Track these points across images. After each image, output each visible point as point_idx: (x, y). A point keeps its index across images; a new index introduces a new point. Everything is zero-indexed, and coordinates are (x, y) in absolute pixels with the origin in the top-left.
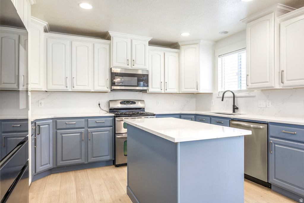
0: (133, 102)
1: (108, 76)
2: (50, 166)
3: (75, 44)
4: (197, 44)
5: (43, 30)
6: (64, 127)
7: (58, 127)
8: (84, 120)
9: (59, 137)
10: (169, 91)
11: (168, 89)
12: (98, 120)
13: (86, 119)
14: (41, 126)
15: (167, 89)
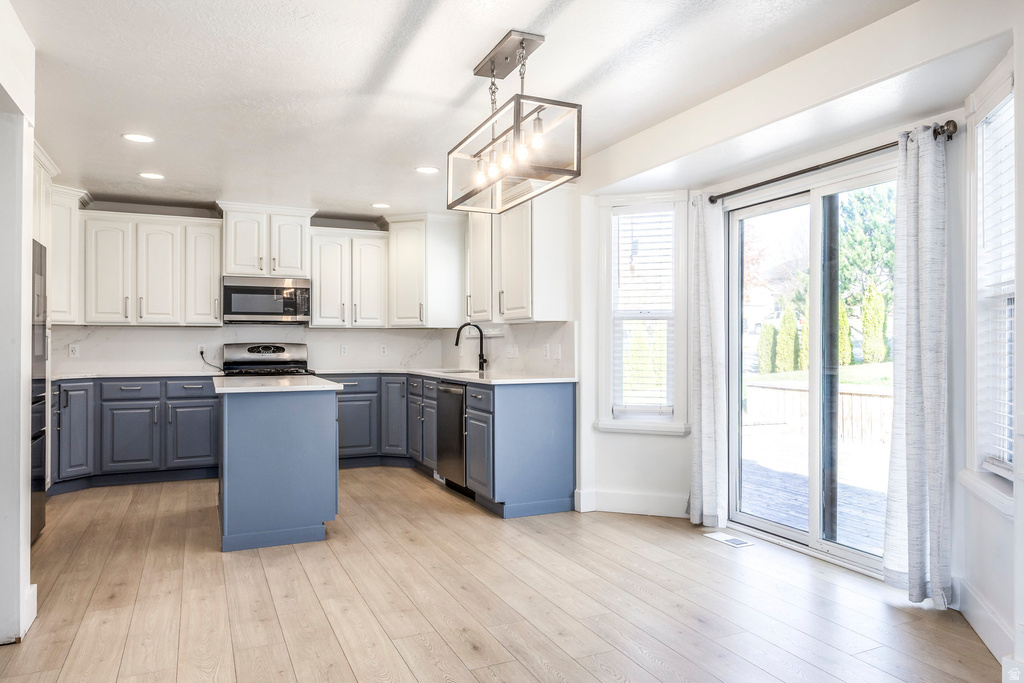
0: (280, 349)
1: (216, 294)
2: (88, 469)
3: (143, 230)
4: (421, 220)
5: (76, 204)
6: (119, 395)
7: (105, 396)
8: (158, 382)
9: (107, 414)
10: (361, 323)
11: (361, 318)
12: (187, 384)
13: (163, 381)
14: (70, 393)
15: (358, 320)
